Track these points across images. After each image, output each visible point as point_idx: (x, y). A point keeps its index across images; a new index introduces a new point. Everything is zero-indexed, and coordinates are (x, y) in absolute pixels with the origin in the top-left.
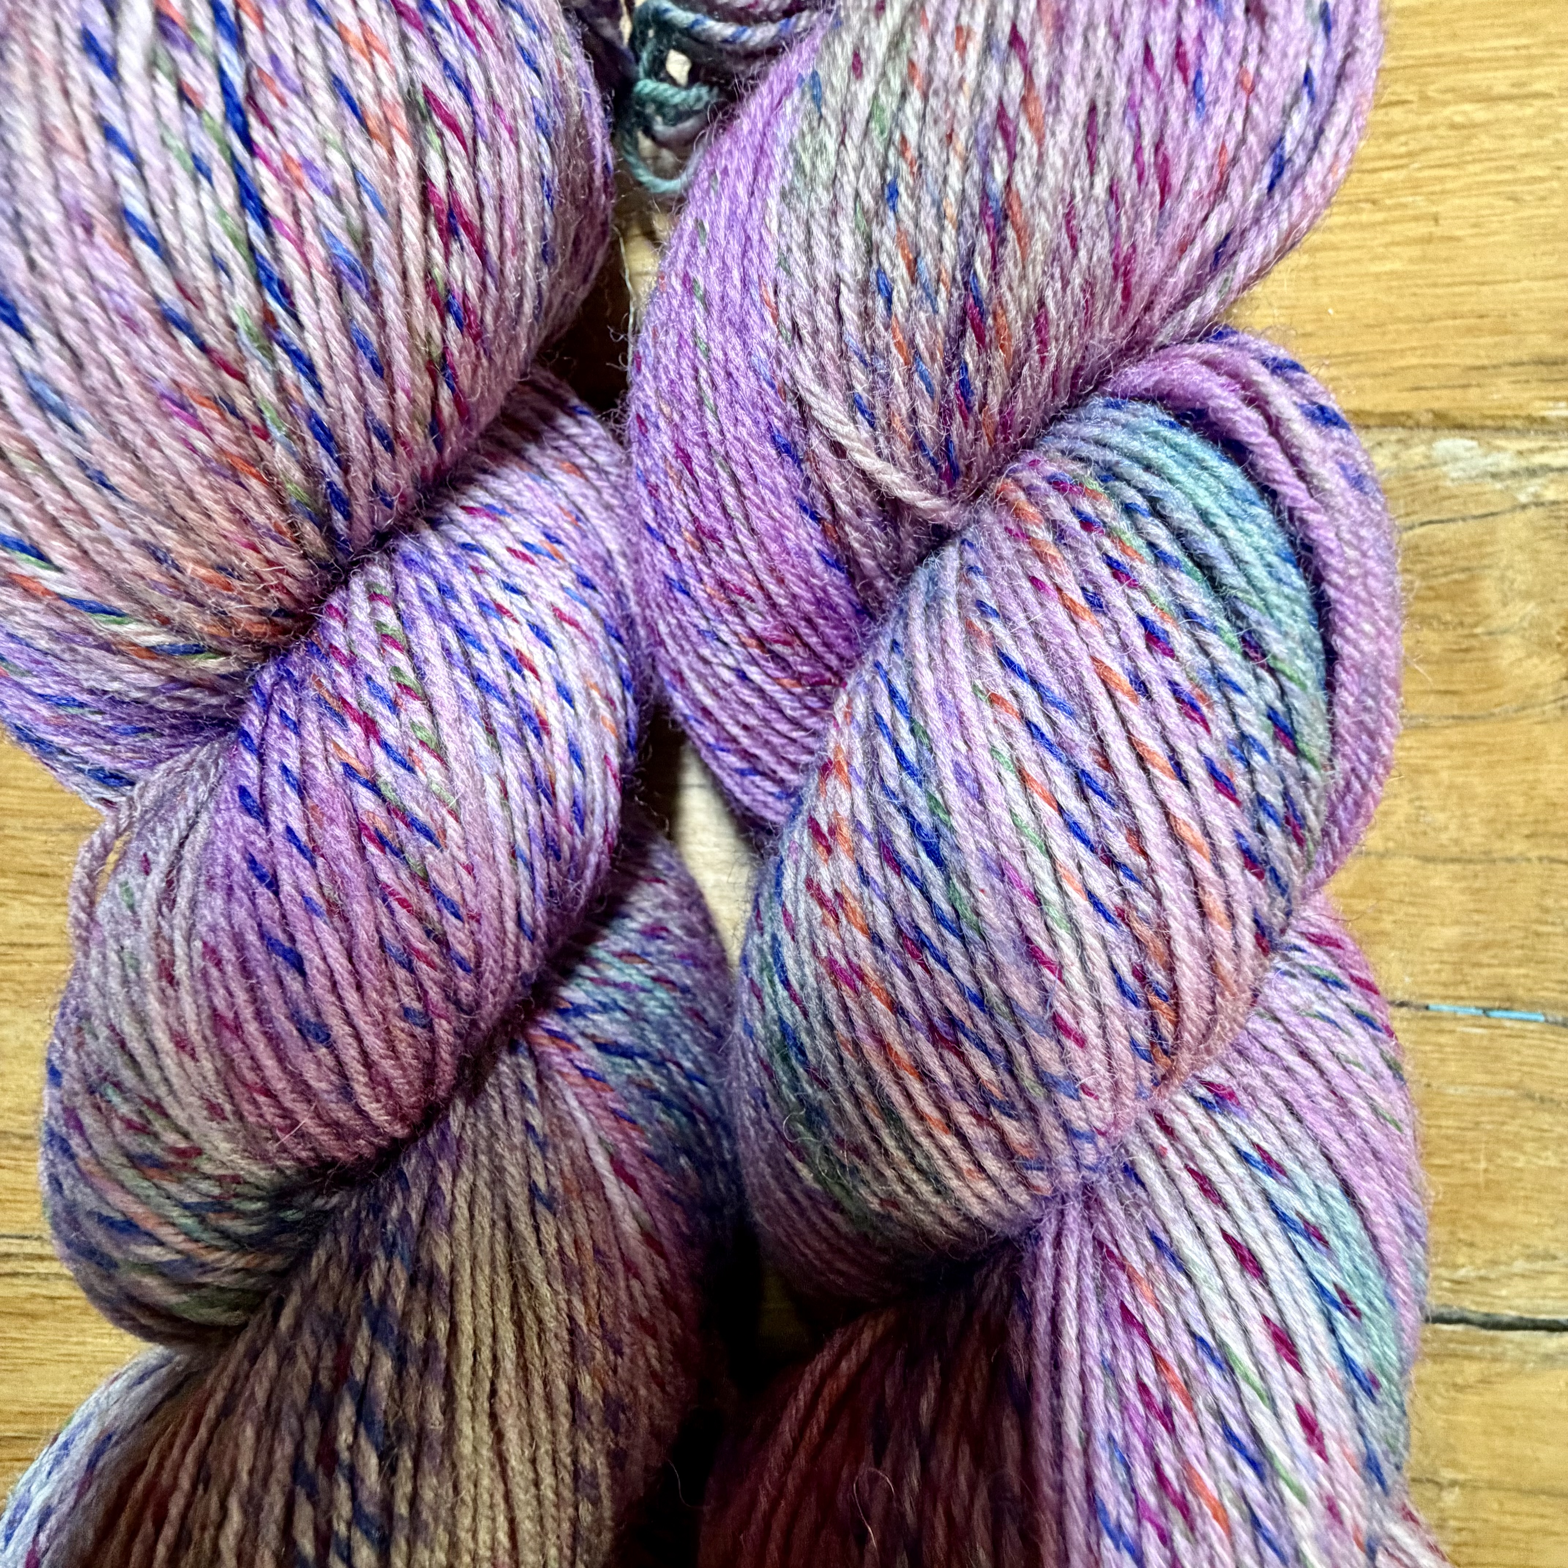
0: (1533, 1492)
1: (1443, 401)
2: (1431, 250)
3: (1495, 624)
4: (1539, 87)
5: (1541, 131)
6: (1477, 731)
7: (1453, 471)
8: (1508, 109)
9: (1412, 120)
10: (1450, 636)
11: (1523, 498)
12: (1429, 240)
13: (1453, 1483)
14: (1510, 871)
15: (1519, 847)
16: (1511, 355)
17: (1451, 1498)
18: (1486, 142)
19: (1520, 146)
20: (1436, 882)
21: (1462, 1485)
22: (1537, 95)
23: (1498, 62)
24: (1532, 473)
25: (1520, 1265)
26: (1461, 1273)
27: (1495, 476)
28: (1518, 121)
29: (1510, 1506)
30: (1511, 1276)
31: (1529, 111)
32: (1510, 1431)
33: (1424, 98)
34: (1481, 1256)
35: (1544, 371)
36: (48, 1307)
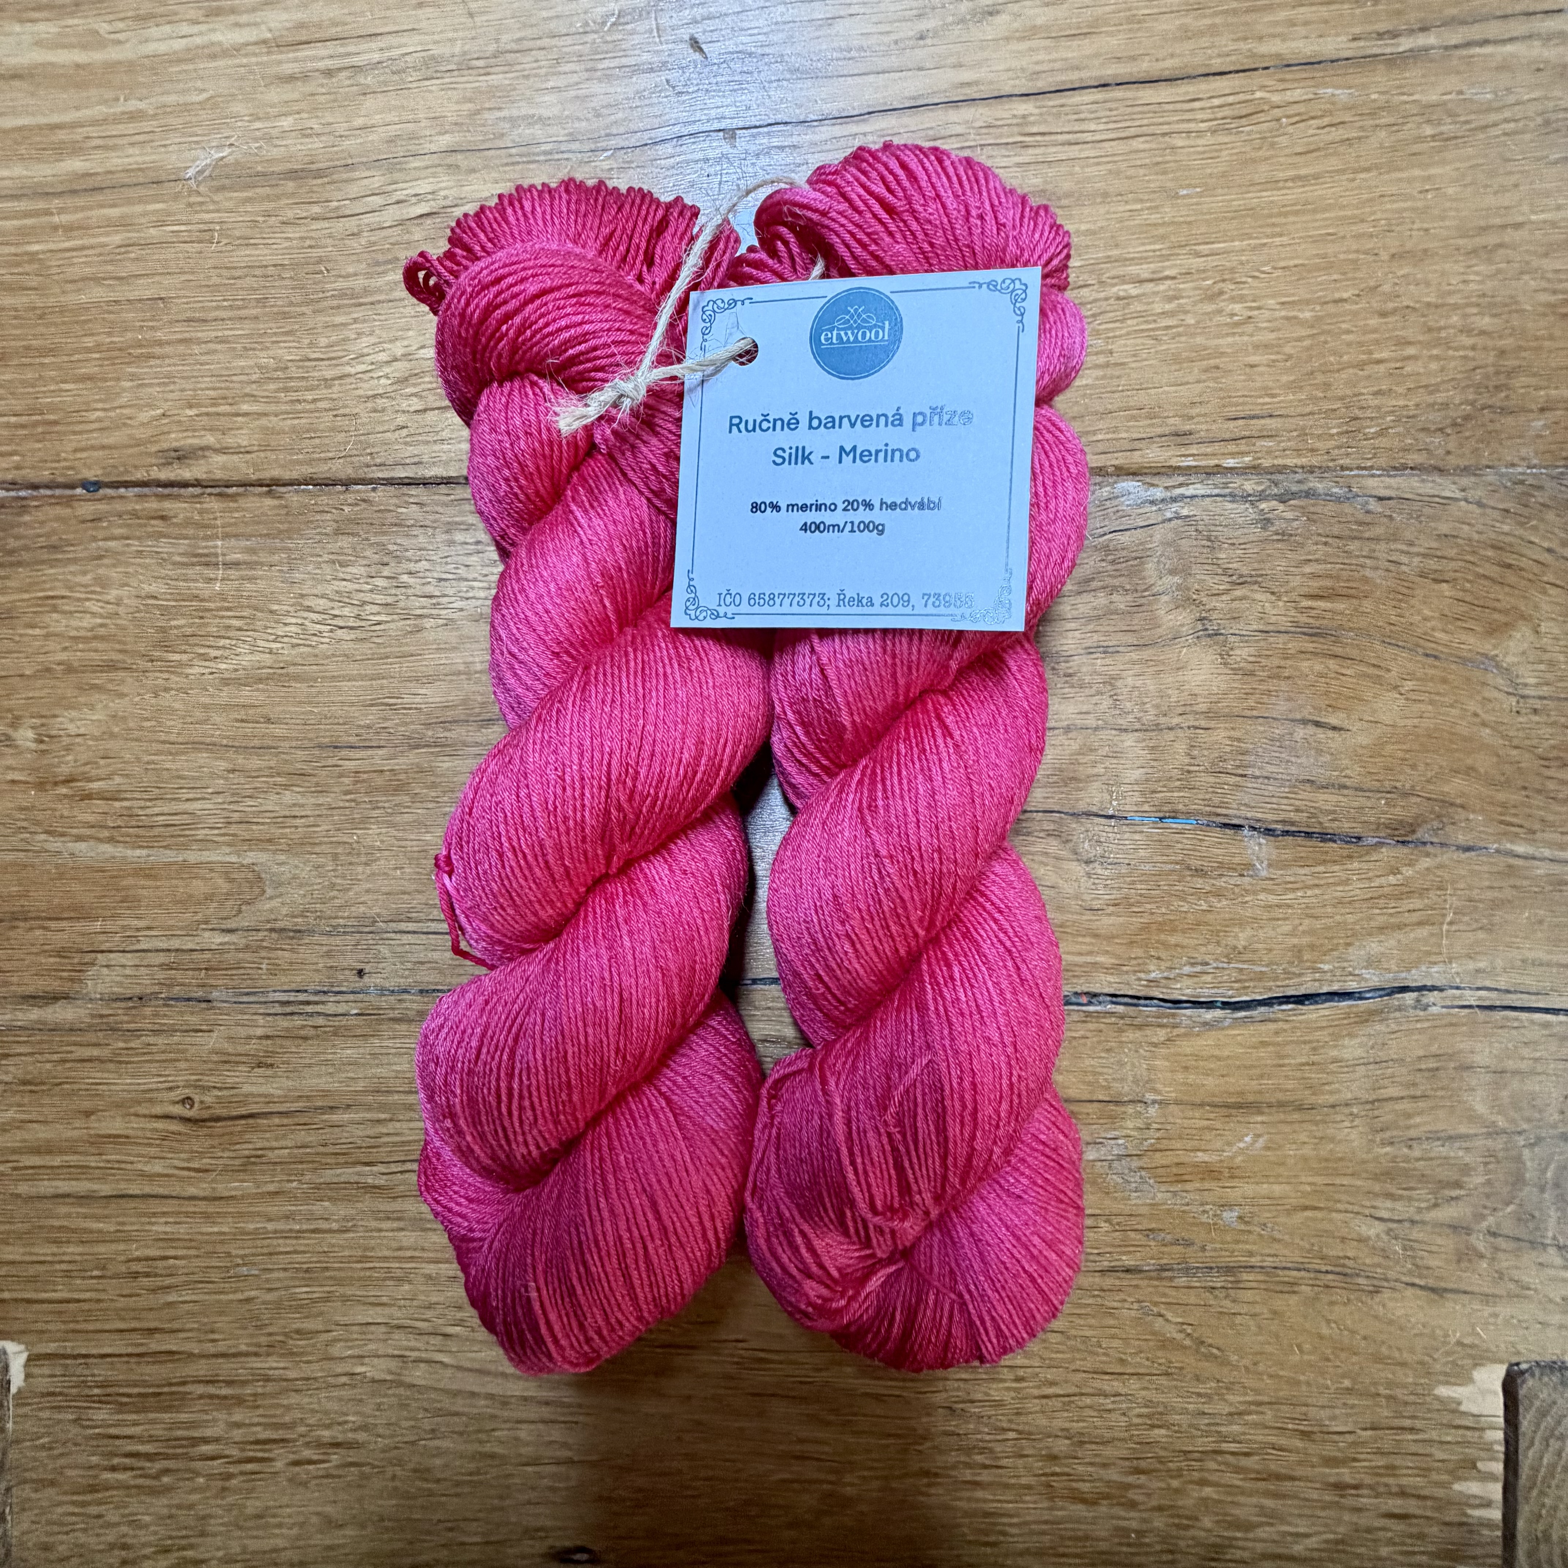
0: (1202, 1105)
1: (1120, 460)
2: (1109, 371)
3: (1155, 590)
4: (1167, 273)
5: (1171, 299)
6: (1146, 654)
7: (1127, 501)
8: (1149, 287)
9: (1095, 295)
10: (1129, 598)
11: (1169, 515)
12: (1107, 365)
13: (1154, 1102)
14: (1171, 735)
15: (1176, 720)
16: (1159, 431)
17: (1153, 1111)
18: (1137, 307)
19: (1158, 308)
20: (1128, 743)
21: (1160, 1103)
22: (1167, 278)
23: (1142, 260)
24: (1174, 500)
25: (1187, 969)
26: (1153, 975)
27: (1152, 502)
28: (1156, 293)
29: (1190, 1114)
30: (1181, 975)
31: (1162, 288)
32: (1186, 1068)
33: (1101, 283)
34: (1164, 965)
35: (1179, 440)
36: (312, 1032)
